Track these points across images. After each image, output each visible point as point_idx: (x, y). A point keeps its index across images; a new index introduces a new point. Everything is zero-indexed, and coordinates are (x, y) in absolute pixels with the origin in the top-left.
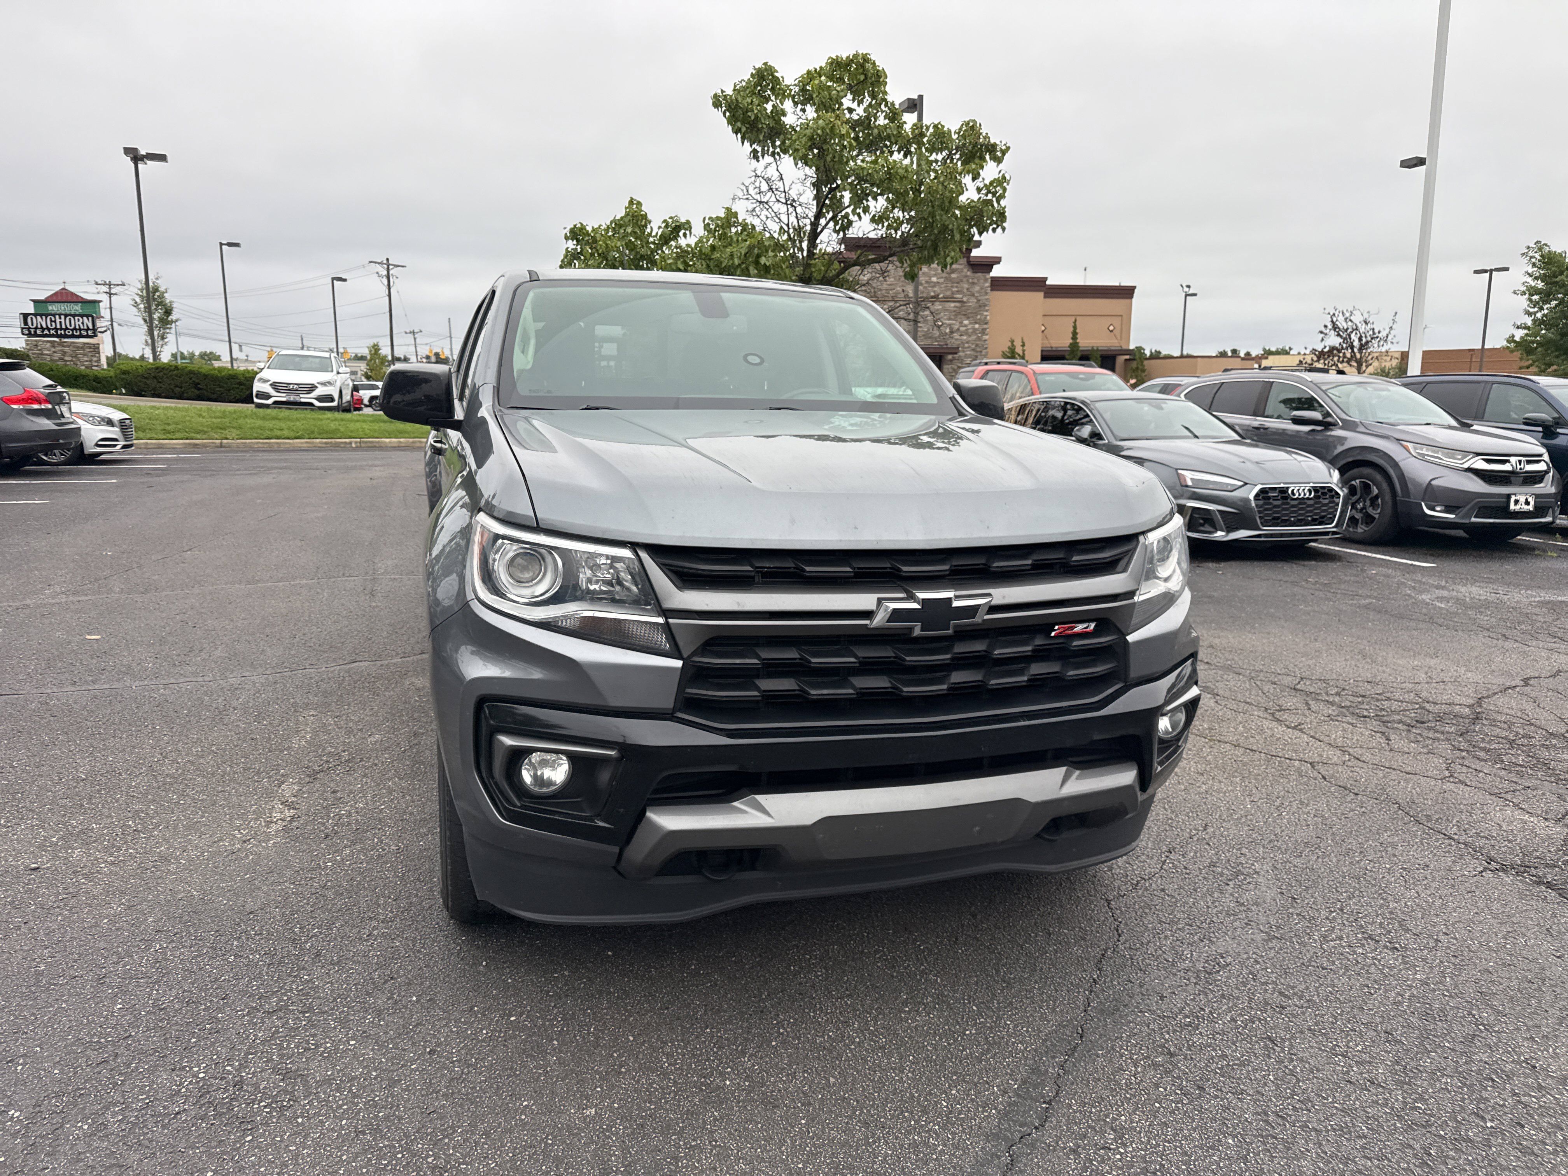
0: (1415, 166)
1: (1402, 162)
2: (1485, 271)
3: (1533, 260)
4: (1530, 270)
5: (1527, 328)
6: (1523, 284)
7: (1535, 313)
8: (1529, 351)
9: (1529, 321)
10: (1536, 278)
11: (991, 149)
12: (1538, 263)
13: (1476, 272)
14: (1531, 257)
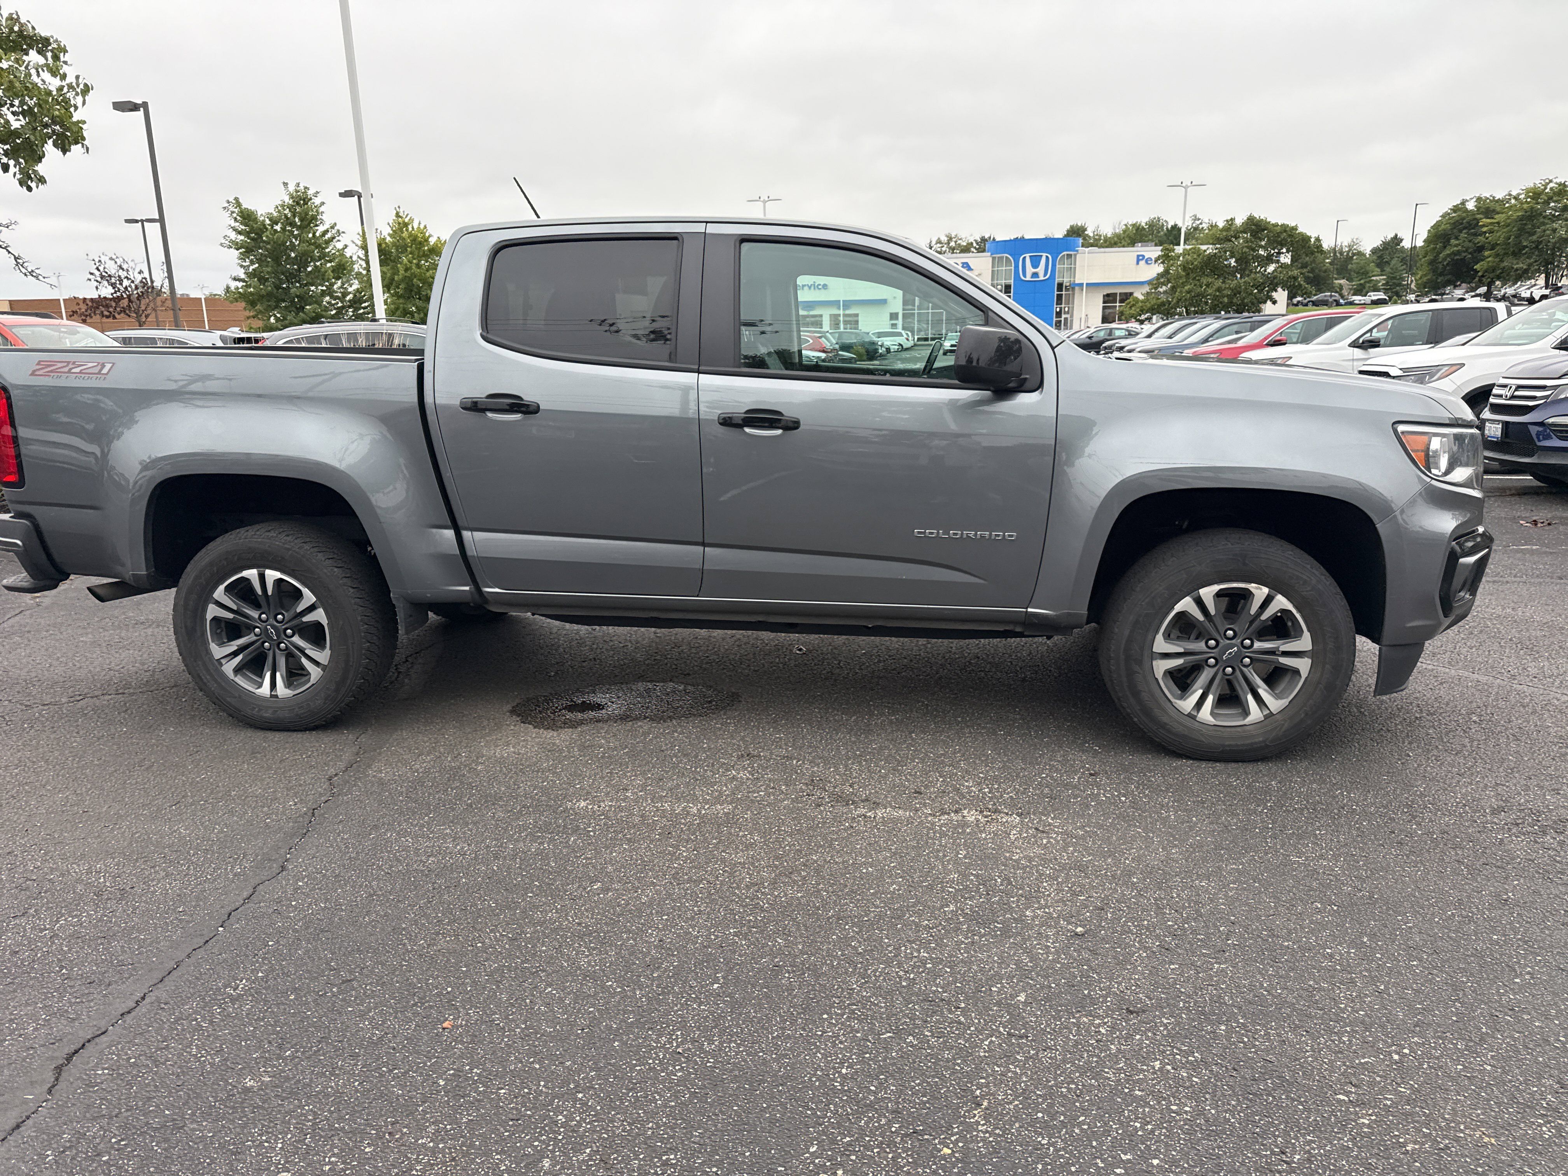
0: (131, 110)
1: (114, 103)
2: (136, 221)
3: (235, 215)
4: (233, 223)
5: (243, 280)
6: (224, 237)
7: (248, 266)
8: (252, 304)
9: (241, 274)
10: (240, 233)
11: (42, 44)
12: (238, 218)
13: (127, 221)
14: (233, 212)
